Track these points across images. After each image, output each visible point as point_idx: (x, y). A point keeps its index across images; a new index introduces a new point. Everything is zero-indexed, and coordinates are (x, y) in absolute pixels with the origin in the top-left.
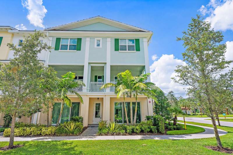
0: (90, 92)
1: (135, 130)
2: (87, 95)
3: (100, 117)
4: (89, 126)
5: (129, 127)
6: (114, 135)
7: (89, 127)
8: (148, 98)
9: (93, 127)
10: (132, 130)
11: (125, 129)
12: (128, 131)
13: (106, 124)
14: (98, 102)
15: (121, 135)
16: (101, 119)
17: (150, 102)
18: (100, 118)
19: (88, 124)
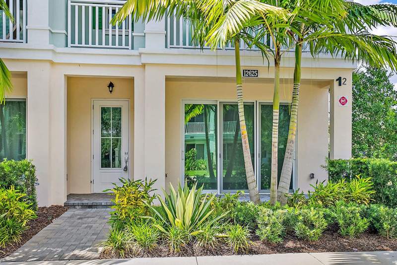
0: (69, 50)
1: (299, 228)
2: (52, 63)
3: (123, 165)
4: (72, 202)
5: (266, 211)
6: (193, 254)
7: (74, 206)
8: (336, 83)
9: (90, 207)
10: (283, 228)
11: (250, 222)
12: (264, 232)
13: (151, 194)
14: (111, 104)
15: (229, 252)
16: (126, 176)
17: (343, 101)
18: (121, 170)
19: (70, 196)
